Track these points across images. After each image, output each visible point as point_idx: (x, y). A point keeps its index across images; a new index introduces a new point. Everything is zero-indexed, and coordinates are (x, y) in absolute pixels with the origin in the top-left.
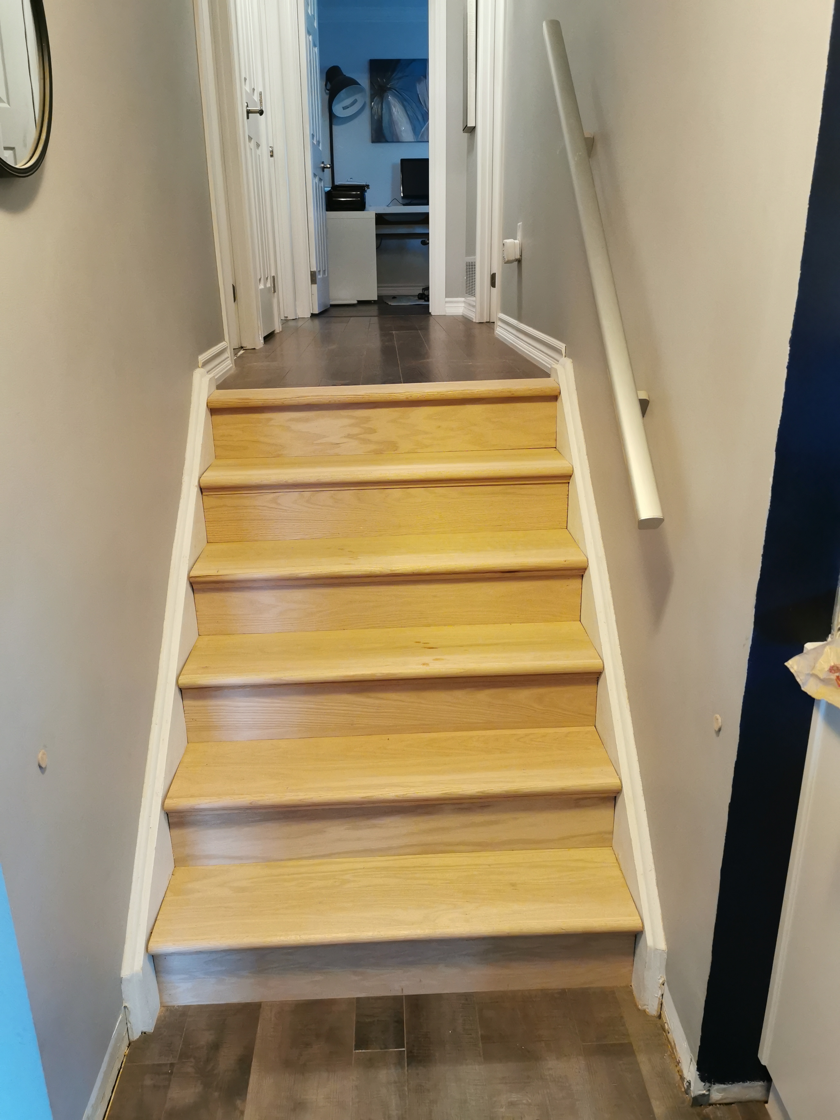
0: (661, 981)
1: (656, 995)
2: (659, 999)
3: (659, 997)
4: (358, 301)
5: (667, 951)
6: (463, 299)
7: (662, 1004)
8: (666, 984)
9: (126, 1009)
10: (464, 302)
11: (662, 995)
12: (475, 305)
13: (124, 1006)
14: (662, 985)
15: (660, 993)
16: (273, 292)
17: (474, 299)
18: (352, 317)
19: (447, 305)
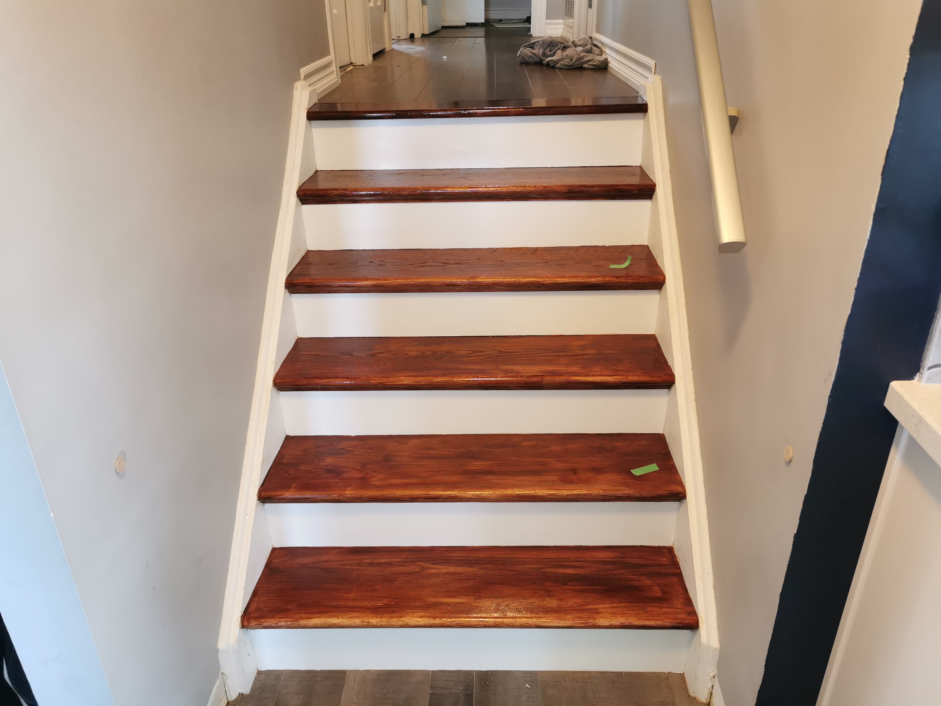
0: (712, 675)
1: (707, 686)
2: (710, 689)
3: (709, 688)
4: (467, 23)
5: (719, 649)
6: (562, 21)
7: (711, 694)
8: (716, 678)
9: (223, 674)
10: (564, 24)
11: (713, 686)
12: (572, 26)
13: (221, 672)
14: (713, 678)
15: (710, 685)
16: (384, 11)
17: (571, 21)
18: (458, 37)
19: (548, 27)
